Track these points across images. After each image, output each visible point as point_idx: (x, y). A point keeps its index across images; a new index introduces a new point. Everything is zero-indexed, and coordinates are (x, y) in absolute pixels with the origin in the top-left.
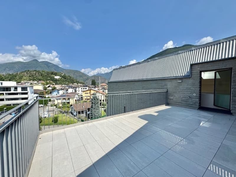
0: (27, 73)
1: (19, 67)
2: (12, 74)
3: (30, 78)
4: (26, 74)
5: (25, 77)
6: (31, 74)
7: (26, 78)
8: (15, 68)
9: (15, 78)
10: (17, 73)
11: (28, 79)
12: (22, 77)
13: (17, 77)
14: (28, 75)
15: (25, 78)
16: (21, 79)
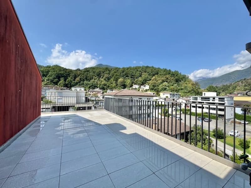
0: (242, 82)
1: (235, 76)
2: (226, 85)
3: (246, 87)
4: (241, 84)
5: (240, 86)
6: (247, 83)
7: (241, 88)
8: (231, 78)
9: (229, 88)
10: (231, 84)
11: (243, 89)
12: (236, 87)
13: (230, 88)
14: (243, 84)
15: (239, 88)
16: (235, 89)
